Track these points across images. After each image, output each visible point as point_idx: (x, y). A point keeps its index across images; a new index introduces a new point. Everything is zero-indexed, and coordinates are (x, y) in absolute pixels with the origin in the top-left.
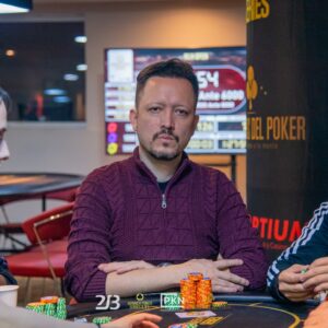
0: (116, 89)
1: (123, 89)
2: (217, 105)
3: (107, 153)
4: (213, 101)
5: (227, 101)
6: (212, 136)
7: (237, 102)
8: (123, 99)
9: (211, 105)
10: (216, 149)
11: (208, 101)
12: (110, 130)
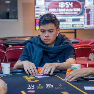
0: (39, 8)
1: (41, 8)
2: (72, 13)
3: (36, 30)
4: (71, 12)
5: (75, 12)
6: (70, 23)
7: (78, 12)
8: (41, 11)
9: (70, 13)
10: (72, 28)
11: (69, 12)
12: (36, 22)
